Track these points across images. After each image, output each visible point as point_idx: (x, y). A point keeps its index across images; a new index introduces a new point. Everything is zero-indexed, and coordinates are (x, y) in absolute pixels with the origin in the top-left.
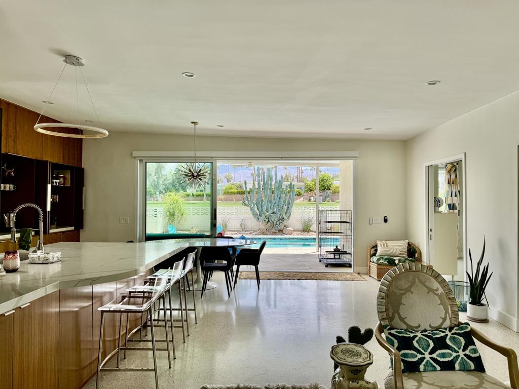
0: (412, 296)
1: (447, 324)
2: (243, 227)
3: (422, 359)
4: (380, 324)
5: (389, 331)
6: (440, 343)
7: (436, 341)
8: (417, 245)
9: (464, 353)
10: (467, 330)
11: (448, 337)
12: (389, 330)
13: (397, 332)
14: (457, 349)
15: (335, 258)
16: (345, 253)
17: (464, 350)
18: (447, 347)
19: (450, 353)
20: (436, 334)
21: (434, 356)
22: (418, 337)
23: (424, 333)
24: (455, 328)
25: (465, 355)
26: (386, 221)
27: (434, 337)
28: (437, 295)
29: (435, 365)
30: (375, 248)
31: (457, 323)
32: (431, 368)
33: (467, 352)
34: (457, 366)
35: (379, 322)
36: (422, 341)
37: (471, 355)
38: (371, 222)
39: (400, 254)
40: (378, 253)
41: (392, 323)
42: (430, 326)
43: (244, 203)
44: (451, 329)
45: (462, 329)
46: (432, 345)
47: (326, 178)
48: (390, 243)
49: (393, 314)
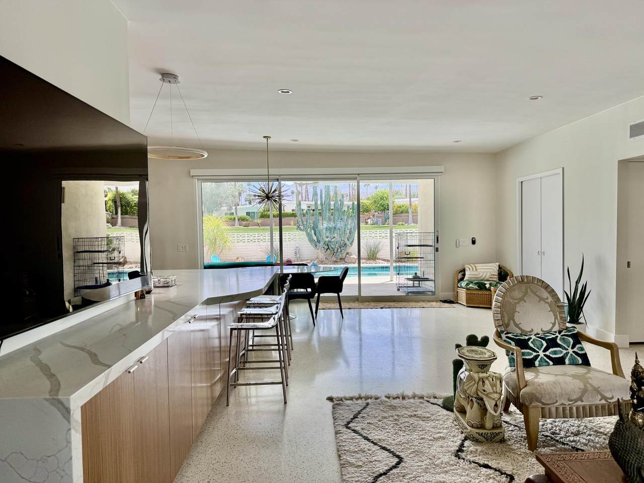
0: (525, 304)
1: (556, 328)
3: (537, 357)
4: (497, 330)
5: (507, 335)
6: (552, 343)
7: (548, 341)
8: (508, 268)
9: (573, 350)
10: (575, 332)
11: (559, 338)
12: (505, 334)
13: (513, 335)
14: (567, 347)
15: (414, 286)
16: (427, 280)
17: (572, 348)
18: (559, 346)
19: (561, 351)
20: (548, 336)
21: (547, 353)
22: (533, 339)
23: (537, 336)
24: (564, 331)
25: (574, 352)
26: (474, 242)
27: (547, 338)
28: (548, 303)
29: (548, 360)
30: (463, 273)
31: (565, 328)
32: (544, 364)
33: (575, 349)
34: (567, 361)
35: (496, 329)
36: (536, 342)
37: (579, 352)
38: (458, 245)
39: (490, 278)
40: (466, 278)
41: (508, 328)
42: (542, 330)
43: (299, 228)
44: (560, 332)
45: (570, 331)
46: (545, 344)
47: (386, 195)
48: (479, 266)
49: (509, 321)
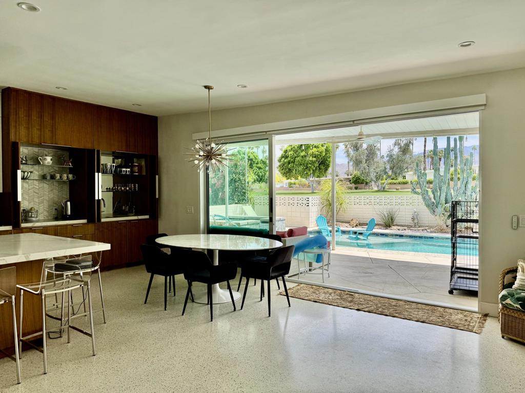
2: (416, 221)
30: (513, 275)
38: (515, 224)
43: (413, 191)
